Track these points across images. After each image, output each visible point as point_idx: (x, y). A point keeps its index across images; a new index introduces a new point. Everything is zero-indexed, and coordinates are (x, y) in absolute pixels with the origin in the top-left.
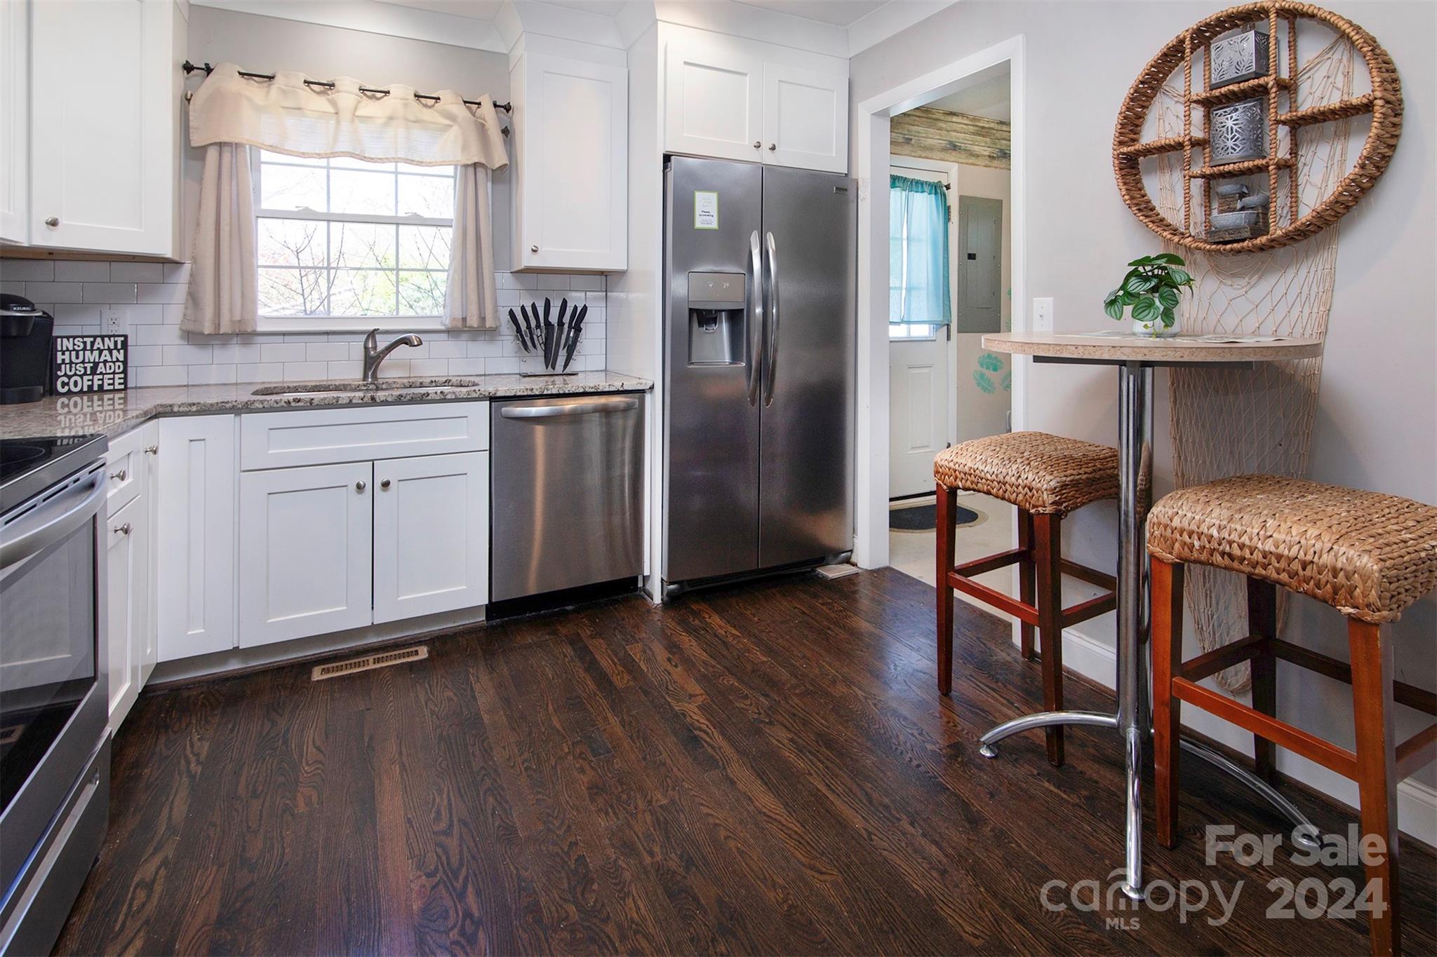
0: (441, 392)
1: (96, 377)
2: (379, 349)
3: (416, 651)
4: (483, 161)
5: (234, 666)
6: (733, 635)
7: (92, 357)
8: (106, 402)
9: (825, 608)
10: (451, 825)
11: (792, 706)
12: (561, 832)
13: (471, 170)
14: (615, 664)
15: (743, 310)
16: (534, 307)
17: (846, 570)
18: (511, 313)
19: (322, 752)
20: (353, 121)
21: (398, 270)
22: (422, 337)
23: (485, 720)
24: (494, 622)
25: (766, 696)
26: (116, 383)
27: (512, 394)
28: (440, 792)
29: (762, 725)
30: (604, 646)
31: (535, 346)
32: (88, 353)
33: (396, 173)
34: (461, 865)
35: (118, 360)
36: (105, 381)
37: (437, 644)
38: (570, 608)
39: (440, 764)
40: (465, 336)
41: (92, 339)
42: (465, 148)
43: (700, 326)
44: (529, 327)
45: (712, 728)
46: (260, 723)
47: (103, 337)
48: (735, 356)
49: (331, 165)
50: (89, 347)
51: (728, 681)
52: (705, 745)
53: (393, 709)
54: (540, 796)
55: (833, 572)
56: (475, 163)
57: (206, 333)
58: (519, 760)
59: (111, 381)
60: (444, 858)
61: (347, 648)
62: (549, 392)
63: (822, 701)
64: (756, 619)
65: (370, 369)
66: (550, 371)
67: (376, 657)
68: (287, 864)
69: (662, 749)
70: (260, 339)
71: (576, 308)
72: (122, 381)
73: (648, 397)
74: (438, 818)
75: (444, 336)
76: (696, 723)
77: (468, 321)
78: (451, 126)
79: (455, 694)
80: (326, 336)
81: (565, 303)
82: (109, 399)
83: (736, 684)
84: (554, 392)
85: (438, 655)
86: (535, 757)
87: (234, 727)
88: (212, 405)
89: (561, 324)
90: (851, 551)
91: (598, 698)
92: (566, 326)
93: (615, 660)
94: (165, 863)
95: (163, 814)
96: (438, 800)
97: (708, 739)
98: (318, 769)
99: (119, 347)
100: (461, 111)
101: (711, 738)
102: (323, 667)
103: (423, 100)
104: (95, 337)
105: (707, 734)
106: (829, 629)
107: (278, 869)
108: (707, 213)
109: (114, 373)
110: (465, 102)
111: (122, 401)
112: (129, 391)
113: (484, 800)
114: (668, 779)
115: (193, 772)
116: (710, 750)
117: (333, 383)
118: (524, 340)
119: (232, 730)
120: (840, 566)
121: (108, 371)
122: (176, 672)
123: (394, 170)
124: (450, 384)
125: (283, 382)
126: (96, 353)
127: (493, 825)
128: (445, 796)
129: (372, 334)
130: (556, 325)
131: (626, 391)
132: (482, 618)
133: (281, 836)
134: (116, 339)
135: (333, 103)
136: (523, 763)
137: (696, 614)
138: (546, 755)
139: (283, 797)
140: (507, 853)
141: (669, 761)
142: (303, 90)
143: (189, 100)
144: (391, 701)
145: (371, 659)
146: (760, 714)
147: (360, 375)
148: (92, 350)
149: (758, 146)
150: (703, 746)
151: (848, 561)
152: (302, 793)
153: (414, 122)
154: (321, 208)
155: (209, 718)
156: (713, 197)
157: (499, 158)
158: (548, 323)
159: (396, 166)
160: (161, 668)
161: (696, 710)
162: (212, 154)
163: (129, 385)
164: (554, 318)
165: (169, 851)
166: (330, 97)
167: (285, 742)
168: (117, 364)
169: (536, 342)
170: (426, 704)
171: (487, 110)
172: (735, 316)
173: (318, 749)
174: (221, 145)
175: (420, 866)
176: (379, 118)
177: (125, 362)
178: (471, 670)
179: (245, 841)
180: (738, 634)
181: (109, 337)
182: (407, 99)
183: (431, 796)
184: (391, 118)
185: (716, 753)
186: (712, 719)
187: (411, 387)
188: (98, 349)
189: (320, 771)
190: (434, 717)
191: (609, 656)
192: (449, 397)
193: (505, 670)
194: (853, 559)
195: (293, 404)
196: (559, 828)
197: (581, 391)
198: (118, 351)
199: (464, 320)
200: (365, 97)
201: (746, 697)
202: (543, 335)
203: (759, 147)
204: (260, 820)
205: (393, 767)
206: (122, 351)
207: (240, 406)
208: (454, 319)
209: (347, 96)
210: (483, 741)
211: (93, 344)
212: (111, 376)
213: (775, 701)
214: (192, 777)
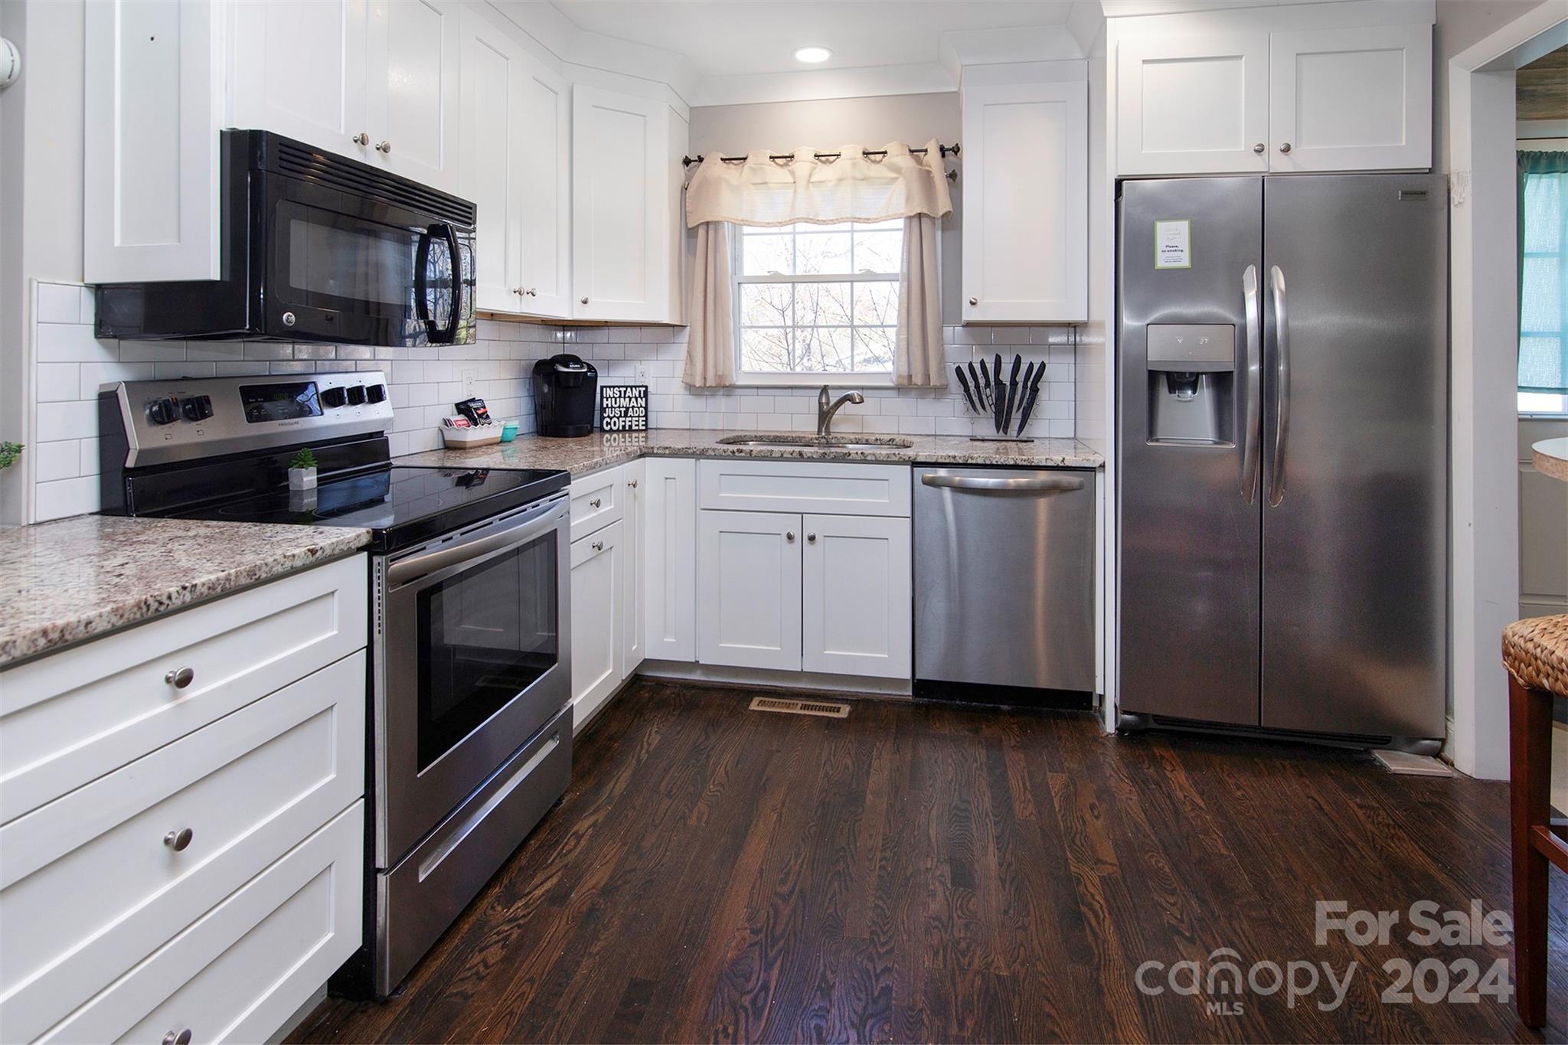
0: (862, 453)
1: (628, 419)
2: (831, 404)
3: (840, 708)
4: (925, 211)
5: (697, 676)
6: (1193, 803)
7: (625, 402)
8: (634, 440)
9: (1360, 813)
10: (792, 892)
11: (1235, 931)
12: (882, 951)
13: (915, 222)
14: (1025, 788)
15: (1232, 372)
16: (982, 363)
17: (1430, 767)
18: (959, 371)
19: (728, 777)
20: (808, 187)
21: (852, 327)
22: (865, 394)
23: (868, 801)
24: (921, 700)
25: (1203, 901)
26: (640, 425)
27: (934, 461)
28: (797, 856)
29: (1176, 938)
30: (1023, 764)
31: (984, 407)
32: (622, 399)
33: (852, 231)
34: (782, 936)
35: (641, 406)
36: (633, 422)
37: (860, 707)
38: (1005, 707)
39: (810, 827)
40: (913, 393)
41: (625, 389)
42: (908, 199)
43: (1170, 392)
44: (977, 386)
45: (1106, 910)
46: (699, 732)
47: (631, 387)
48: (1222, 433)
49: (797, 230)
50: (623, 396)
51: (1158, 862)
52: (1087, 929)
53: (796, 758)
54: (880, 903)
55: (1400, 763)
56: (920, 214)
57: (697, 386)
58: (879, 855)
59: (637, 423)
60: (771, 921)
61: (786, 687)
62: (974, 462)
63: (1287, 943)
64: (1239, 793)
65: (823, 423)
66: (1001, 435)
67: (805, 703)
68: (662, 866)
69: (1032, 910)
70: (739, 391)
71: (1031, 365)
72: (644, 423)
73: (1099, 476)
74: (783, 882)
75: (893, 393)
76: (1089, 896)
77: (913, 379)
78: (897, 178)
79: (853, 764)
80: (790, 390)
81: (1018, 361)
82: (636, 437)
83: (1167, 870)
84: (979, 462)
85: (856, 718)
86: (896, 858)
87: (681, 730)
88: (679, 450)
89: (1014, 383)
90: (1444, 741)
91: (988, 821)
92: (1020, 386)
93: (1028, 784)
94: (594, 825)
95: (610, 784)
96: (792, 862)
97: (1094, 923)
98: (718, 791)
99: (642, 396)
100: (906, 162)
101: (1099, 924)
102: (761, 698)
103: (872, 157)
104: (627, 387)
105: (1096, 916)
106: (1354, 845)
107: (654, 867)
108: (1174, 248)
109: (639, 416)
110: (912, 151)
111: (644, 439)
112: (649, 431)
113: (830, 882)
114: (1022, 948)
115: (641, 758)
116: (1090, 938)
117: (790, 435)
118: (973, 401)
119: (679, 732)
120: (1419, 758)
121: (636, 415)
122: (665, 670)
123: (850, 229)
124: (894, 443)
125: (757, 431)
126: (627, 400)
127: (827, 910)
128: (799, 861)
129: (825, 390)
130: (1008, 384)
131: (1068, 467)
132: (908, 692)
133: (670, 838)
134: (640, 389)
135: (792, 173)
136: (881, 860)
137: (1155, 761)
138: (906, 861)
139: (685, 805)
140: (824, 946)
141: (1032, 927)
142: (771, 165)
143: (686, 189)
144: (798, 750)
145: (800, 703)
146: (1181, 921)
147: (816, 429)
148: (625, 398)
149: (1260, 150)
150: (1084, 929)
151: (1437, 754)
152: (699, 808)
153: (863, 180)
154: (786, 271)
155: (669, 716)
156: (1184, 226)
157: (944, 205)
158: (999, 383)
159: (852, 226)
160: (647, 663)
161: (1097, 881)
162: (701, 232)
163: (649, 427)
164: (1005, 377)
165: (600, 817)
166: (790, 168)
167: (708, 756)
168: (641, 409)
169: (986, 403)
170: (825, 764)
171: (933, 158)
172: (1221, 381)
173: (726, 773)
174: (708, 223)
175: (750, 919)
176: (830, 181)
177: (646, 408)
178: (878, 744)
179: (646, 831)
180: (1202, 804)
181: (636, 387)
182: (855, 159)
183: (789, 856)
184: (841, 180)
185: (1097, 945)
186: (1112, 901)
187: (857, 443)
188: (629, 397)
189: (718, 794)
190: (826, 779)
191: (1023, 778)
192: (869, 458)
193: (909, 754)
194: (1447, 754)
195: (737, 454)
196: (883, 945)
197: (1012, 463)
198: (642, 399)
199: (910, 377)
200: (819, 163)
201: (1173, 892)
202: (993, 395)
203: (1263, 150)
204: (663, 819)
205: (772, 814)
206: (644, 399)
207: (698, 453)
208: (900, 376)
209: (804, 164)
210: (857, 821)
211: (625, 392)
212: (637, 419)
213: (1213, 913)
214: (639, 760)
